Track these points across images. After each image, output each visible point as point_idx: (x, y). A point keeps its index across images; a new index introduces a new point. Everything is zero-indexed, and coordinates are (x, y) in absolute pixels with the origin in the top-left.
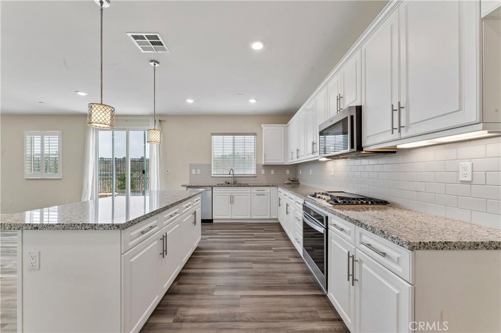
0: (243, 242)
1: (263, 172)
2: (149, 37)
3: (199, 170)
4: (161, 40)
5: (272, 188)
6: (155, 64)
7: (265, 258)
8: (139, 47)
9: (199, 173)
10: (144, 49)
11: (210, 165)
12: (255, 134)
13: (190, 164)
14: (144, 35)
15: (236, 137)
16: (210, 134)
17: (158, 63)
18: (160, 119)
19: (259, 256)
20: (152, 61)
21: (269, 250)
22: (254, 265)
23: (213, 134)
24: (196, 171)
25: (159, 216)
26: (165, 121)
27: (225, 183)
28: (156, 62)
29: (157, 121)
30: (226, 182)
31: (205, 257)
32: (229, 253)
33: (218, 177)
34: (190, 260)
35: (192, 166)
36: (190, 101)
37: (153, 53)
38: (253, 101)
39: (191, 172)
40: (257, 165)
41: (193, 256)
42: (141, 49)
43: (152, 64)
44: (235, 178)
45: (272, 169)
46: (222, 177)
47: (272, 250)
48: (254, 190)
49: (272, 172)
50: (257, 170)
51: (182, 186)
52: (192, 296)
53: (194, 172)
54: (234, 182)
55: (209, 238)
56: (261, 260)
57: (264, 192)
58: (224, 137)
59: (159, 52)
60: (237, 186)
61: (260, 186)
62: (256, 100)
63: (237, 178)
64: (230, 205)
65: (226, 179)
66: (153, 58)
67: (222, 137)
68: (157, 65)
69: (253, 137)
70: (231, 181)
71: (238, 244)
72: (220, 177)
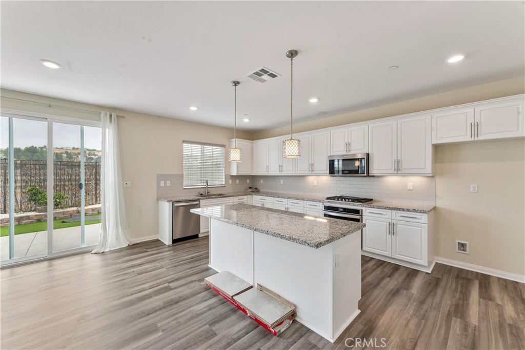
1: (230, 182)
3: (168, 182)
9: (169, 185)
11: (182, 176)
12: (223, 146)
13: (157, 175)
15: (205, 146)
16: (181, 141)
23: (184, 142)
24: (165, 183)
26: (123, 117)
30: (200, 193)
33: (190, 188)
35: (160, 177)
39: (158, 184)
40: (226, 175)
45: (237, 179)
46: (194, 188)
49: (237, 182)
50: (226, 180)
53: (162, 184)
54: (208, 194)
58: (193, 145)
63: (210, 189)
65: (199, 190)
69: (221, 148)
70: (204, 192)
72: (192, 188)
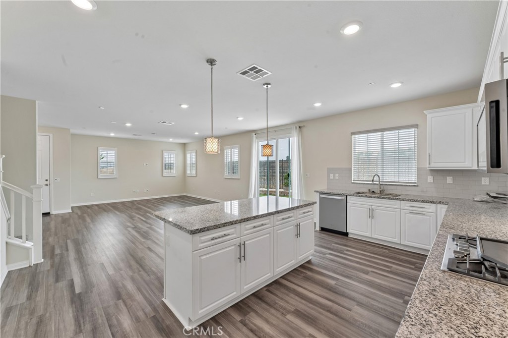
0: (367, 273)
1: (430, 179)
2: (251, 69)
3: (337, 175)
4: (259, 68)
5: (439, 206)
6: (267, 86)
7: (380, 306)
8: (249, 78)
9: (338, 178)
10: (254, 78)
11: (351, 168)
12: (416, 126)
13: (328, 168)
14: (246, 70)
15: (385, 133)
16: (350, 134)
17: (270, 84)
18: (300, 126)
19: (373, 299)
20: (264, 85)
21: (396, 297)
22: (356, 307)
23: (353, 133)
24: (334, 176)
25: (238, 226)
26: (304, 126)
27: (367, 191)
28: (267, 84)
29: (298, 127)
30: (370, 190)
31: (309, 273)
32: (337, 279)
33: (359, 183)
34: (294, 271)
35: (330, 171)
36: (318, 105)
37: (261, 79)
38: (396, 85)
39: (328, 176)
40: (419, 170)
41: (298, 269)
42: (251, 79)
43: (265, 86)
44: (382, 186)
45: (449, 176)
46: (364, 184)
47: (403, 298)
48: (406, 205)
49: (449, 180)
50: (419, 176)
51: (315, 191)
52: (268, 307)
53: (332, 176)
54: (382, 192)
55: (330, 254)
56: (373, 305)
57: (424, 210)
58: (369, 135)
59: (264, 76)
60: (383, 198)
61: (417, 201)
62: (402, 82)
63: (386, 186)
64: (370, 220)
65: (371, 187)
66: (264, 82)
67: (366, 135)
68: (269, 86)
69: (413, 130)
70: (376, 189)
71: (358, 273)
72: (362, 183)
